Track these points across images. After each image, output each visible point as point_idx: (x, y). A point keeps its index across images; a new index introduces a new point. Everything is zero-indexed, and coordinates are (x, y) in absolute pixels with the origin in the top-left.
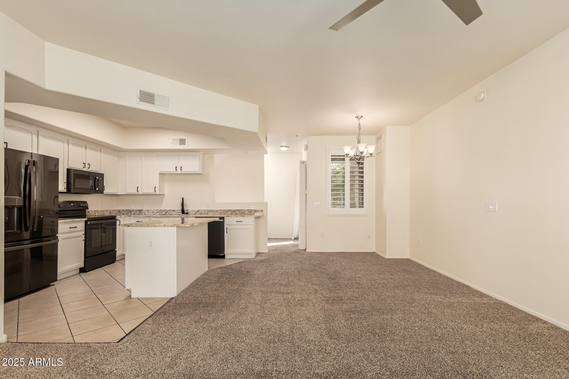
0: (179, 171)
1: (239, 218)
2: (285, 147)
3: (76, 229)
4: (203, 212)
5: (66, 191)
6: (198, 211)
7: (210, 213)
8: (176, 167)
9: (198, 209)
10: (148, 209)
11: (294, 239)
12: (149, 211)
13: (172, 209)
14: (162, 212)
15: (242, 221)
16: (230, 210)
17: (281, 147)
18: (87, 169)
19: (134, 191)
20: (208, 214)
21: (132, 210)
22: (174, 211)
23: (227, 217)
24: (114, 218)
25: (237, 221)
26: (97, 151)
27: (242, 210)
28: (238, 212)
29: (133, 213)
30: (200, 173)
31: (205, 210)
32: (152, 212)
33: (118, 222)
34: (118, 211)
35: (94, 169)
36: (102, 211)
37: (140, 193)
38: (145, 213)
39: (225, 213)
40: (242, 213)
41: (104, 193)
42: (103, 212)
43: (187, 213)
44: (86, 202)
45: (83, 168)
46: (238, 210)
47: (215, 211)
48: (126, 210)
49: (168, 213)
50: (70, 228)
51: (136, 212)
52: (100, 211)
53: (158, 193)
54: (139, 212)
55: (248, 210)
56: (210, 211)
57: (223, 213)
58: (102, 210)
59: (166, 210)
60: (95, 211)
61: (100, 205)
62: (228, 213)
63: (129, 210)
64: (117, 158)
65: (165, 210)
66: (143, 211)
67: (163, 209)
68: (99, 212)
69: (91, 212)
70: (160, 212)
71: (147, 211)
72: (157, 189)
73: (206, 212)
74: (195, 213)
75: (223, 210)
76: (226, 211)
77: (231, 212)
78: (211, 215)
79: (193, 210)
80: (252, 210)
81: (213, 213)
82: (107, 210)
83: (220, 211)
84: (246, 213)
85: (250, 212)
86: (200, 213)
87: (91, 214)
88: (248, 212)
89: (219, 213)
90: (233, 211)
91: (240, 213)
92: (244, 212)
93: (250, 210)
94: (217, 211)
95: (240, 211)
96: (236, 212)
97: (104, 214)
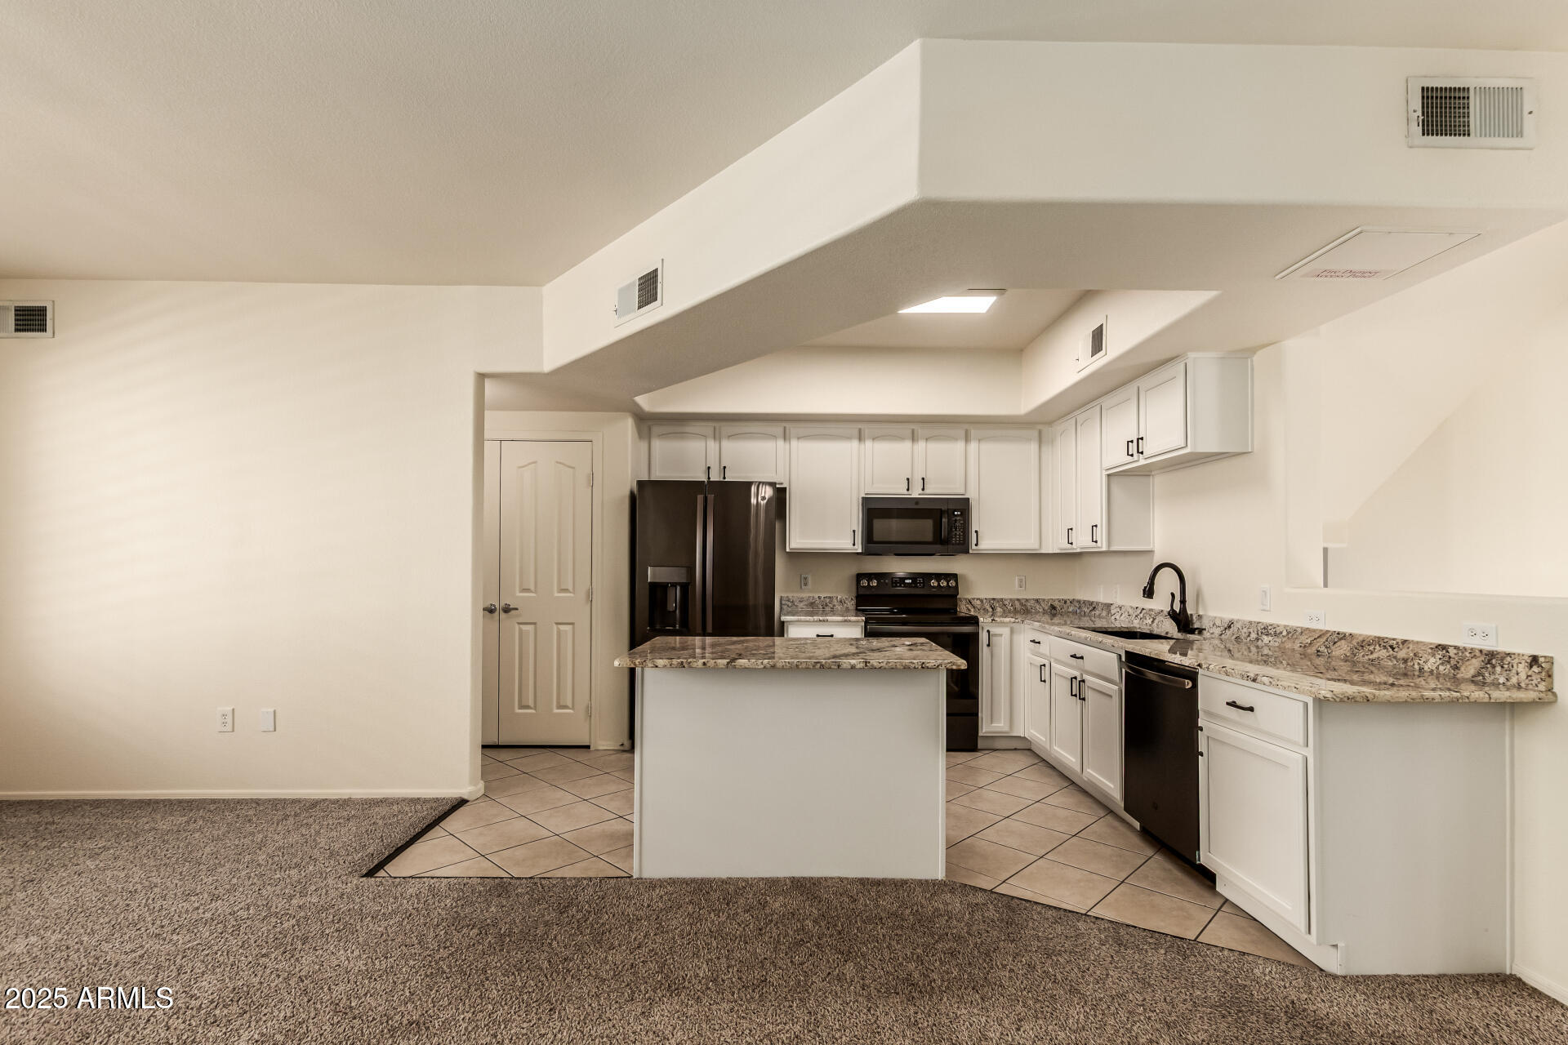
0: (1137, 461)
4: (1243, 633)
5: (860, 551)
6: (1230, 627)
7: (1266, 639)
8: (1127, 443)
9: (1228, 616)
12: (1123, 609)
14: (1146, 619)
15: (1252, 710)
16: (1345, 637)
25: (1231, 704)
27: (1404, 642)
28: (1383, 653)
30: (1189, 450)
31: (1251, 623)
32: (1126, 613)
33: (984, 637)
34: (1078, 605)
35: (941, 487)
36: (1018, 600)
37: (1078, 547)
38: (1115, 616)
40: (1405, 661)
41: (971, 551)
43: (1200, 632)
44: (955, 576)
45: (906, 492)
46: (1380, 641)
52: (1011, 600)
53: (1105, 548)
54: (1106, 613)
55: (1440, 647)
56: (1266, 630)
58: (1019, 597)
60: (994, 599)
62: (1336, 651)
66: (1112, 607)
68: (1006, 603)
69: (978, 602)
70: (1141, 615)
72: (1101, 534)
73: (1254, 636)
74: (1221, 634)
75: (1314, 631)
76: (1325, 638)
77: (1349, 648)
78: (1271, 653)
79: (1215, 618)
80: (1465, 649)
81: (1277, 644)
82: (1037, 601)
83: (1302, 632)
84: (1426, 668)
85: (1449, 662)
86: (1234, 637)
87: (979, 607)
88: (1442, 664)
89: (1299, 645)
90: (1358, 643)
91: (1395, 657)
92: (1415, 655)
93: (1452, 652)
94: (1292, 633)
95: (1393, 649)
96: (1372, 653)
97: (1027, 609)
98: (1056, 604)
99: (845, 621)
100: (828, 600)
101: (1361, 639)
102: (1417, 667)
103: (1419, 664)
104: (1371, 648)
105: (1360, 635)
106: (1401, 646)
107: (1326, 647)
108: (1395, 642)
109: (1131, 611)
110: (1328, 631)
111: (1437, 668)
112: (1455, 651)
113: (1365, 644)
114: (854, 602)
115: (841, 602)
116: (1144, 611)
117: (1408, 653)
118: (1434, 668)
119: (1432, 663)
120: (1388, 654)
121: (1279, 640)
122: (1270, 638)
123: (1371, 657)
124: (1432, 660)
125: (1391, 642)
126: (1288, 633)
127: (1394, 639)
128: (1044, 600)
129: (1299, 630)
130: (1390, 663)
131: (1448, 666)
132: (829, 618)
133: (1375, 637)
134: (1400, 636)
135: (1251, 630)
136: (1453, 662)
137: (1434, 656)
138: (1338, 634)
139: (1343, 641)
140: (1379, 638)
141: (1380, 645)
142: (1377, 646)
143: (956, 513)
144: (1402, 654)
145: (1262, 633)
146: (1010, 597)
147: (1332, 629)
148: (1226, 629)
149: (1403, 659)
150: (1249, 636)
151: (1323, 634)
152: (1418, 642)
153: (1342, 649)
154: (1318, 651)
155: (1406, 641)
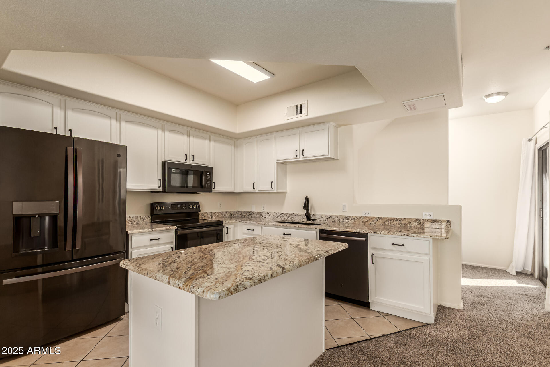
0: (301, 158)
1: (398, 239)
2: (498, 94)
3: (160, 241)
4: (337, 219)
5: (161, 190)
6: (330, 218)
7: (347, 221)
8: (296, 151)
9: (329, 214)
10: (268, 212)
11: (515, 274)
12: (270, 214)
13: (295, 213)
14: (284, 217)
15: (403, 245)
16: (381, 218)
17: (488, 96)
18: (191, 162)
19: (250, 189)
20: (344, 222)
21: (253, 212)
22: (297, 215)
23: (372, 233)
24: (220, 224)
25: (393, 244)
26: (206, 139)
27: (404, 219)
28: (397, 222)
29: (253, 216)
30: (329, 156)
31: (340, 216)
32: (272, 215)
33: (225, 230)
34: (240, 213)
35: (200, 161)
36: (220, 212)
37: (257, 190)
38: (265, 217)
39: (372, 223)
40: (405, 224)
41: (213, 192)
42: (221, 214)
43: (314, 220)
44: (197, 203)
45: (184, 161)
46: (395, 219)
47: (356, 219)
48: (247, 212)
49: (290, 218)
50: (151, 240)
51: (257, 214)
52: (218, 212)
53: (276, 191)
54: (259, 216)
55: (417, 220)
56: (347, 218)
57: (369, 223)
58: (220, 211)
59: (288, 214)
60: (212, 213)
61: (219, 207)
62: (378, 223)
63: (250, 212)
64: (232, 147)
65: (286, 214)
66: (263, 213)
67: (284, 212)
68: (216, 214)
69: (206, 214)
70: (281, 216)
71: (267, 214)
72: (274, 185)
73: (341, 220)
74: (325, 221)
75: (369, 217)
76: (373, 219)
77: (383, 222)
78: (349, 225)
79: (322, 215)
80: (426, 220)
81: (352, 222)
82: (226, 212)
83: (363, 218)
84: (412, 226)
85: (420, 224)
86: (332, 221)
87: (206, 216)
88: (418, 224)
89: (362, 222)
90: (387, 220)
91: (401, 224)
92: (408, 222)
93: (421, 221)
94: (359, 219)
95: (400, 221)
96: (392, 223)
97: (223, 216)
98: (232, 213)
99: (167, 229)
100: (135, 218)
101: (388, 219)
102: (409, 226)
103: (410, 225)
104: (392, 221)
105: (388, 218)
106: (403, 220)
107: (374, 222)
108: (401, 219)
109: (275, 215)
110: (374, 217)
111: (416, 225)
112: (423, 220)
113: (389, 220)
114: (150, 219)
115: (142, 219)
116: (282, 214)
117: (405, 222)
118: (415, 225)
119: (414, 224)
120: (398, 223)
121: (353, 221)
122: (349, 221)
123: (392, 224)
124: (414, 223)
125: (400, 219)
126: (357, 219)
127: (400, 218)
128: (228, 212)
129: (362, 217)
130: (399, 225)
131: (420, 225)
132: (158, 229)
133: (394, 218)
134: (403, 217)
135: (340, 219)
136: (422, 223)
137: (415, 222)
138: (379, 218)
139: (381, 220)
140: (395, 218)
141: (395, 220)
142: (394, 220)
143: (207, 173)
144: (404, 222)
145: (345, 219)
146: (218, 211)
147: (376, 216)
148: (328, 218)
149: (404, 224)
150: (339, 220)
151: (372, 218)
152: (409, 219)
153: (381, 222)
154: (370, 224)
155: (405, 218)
